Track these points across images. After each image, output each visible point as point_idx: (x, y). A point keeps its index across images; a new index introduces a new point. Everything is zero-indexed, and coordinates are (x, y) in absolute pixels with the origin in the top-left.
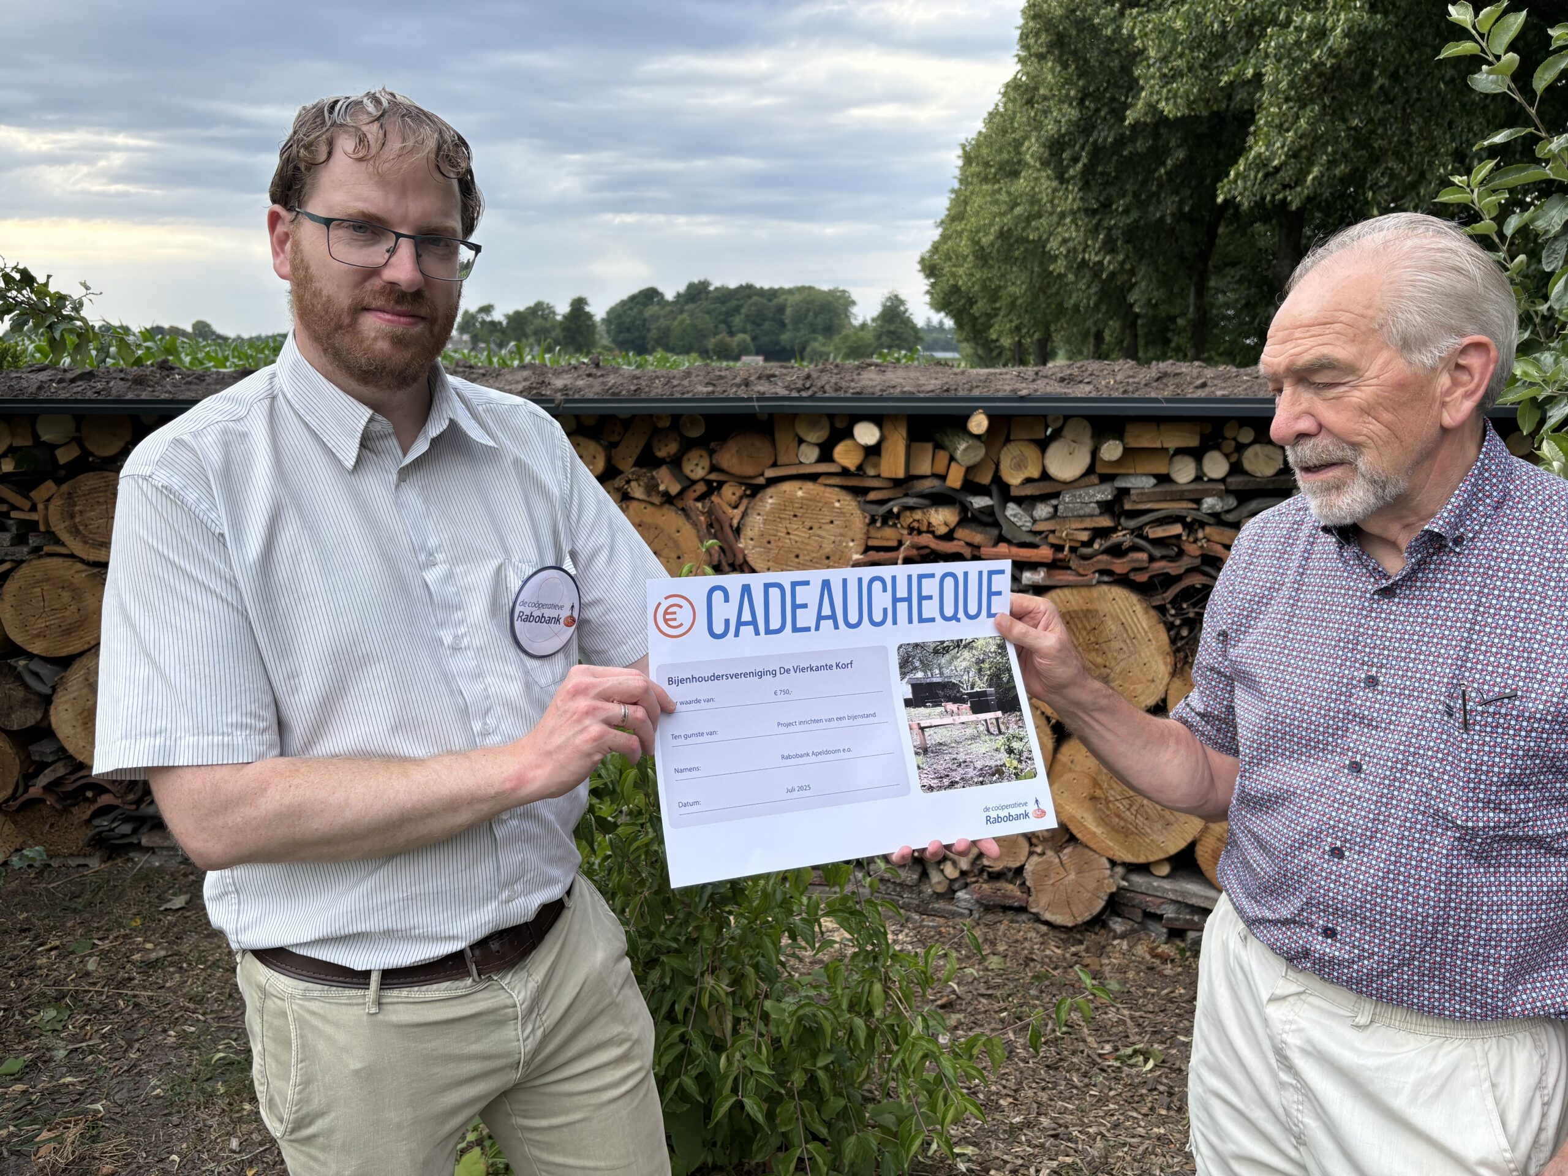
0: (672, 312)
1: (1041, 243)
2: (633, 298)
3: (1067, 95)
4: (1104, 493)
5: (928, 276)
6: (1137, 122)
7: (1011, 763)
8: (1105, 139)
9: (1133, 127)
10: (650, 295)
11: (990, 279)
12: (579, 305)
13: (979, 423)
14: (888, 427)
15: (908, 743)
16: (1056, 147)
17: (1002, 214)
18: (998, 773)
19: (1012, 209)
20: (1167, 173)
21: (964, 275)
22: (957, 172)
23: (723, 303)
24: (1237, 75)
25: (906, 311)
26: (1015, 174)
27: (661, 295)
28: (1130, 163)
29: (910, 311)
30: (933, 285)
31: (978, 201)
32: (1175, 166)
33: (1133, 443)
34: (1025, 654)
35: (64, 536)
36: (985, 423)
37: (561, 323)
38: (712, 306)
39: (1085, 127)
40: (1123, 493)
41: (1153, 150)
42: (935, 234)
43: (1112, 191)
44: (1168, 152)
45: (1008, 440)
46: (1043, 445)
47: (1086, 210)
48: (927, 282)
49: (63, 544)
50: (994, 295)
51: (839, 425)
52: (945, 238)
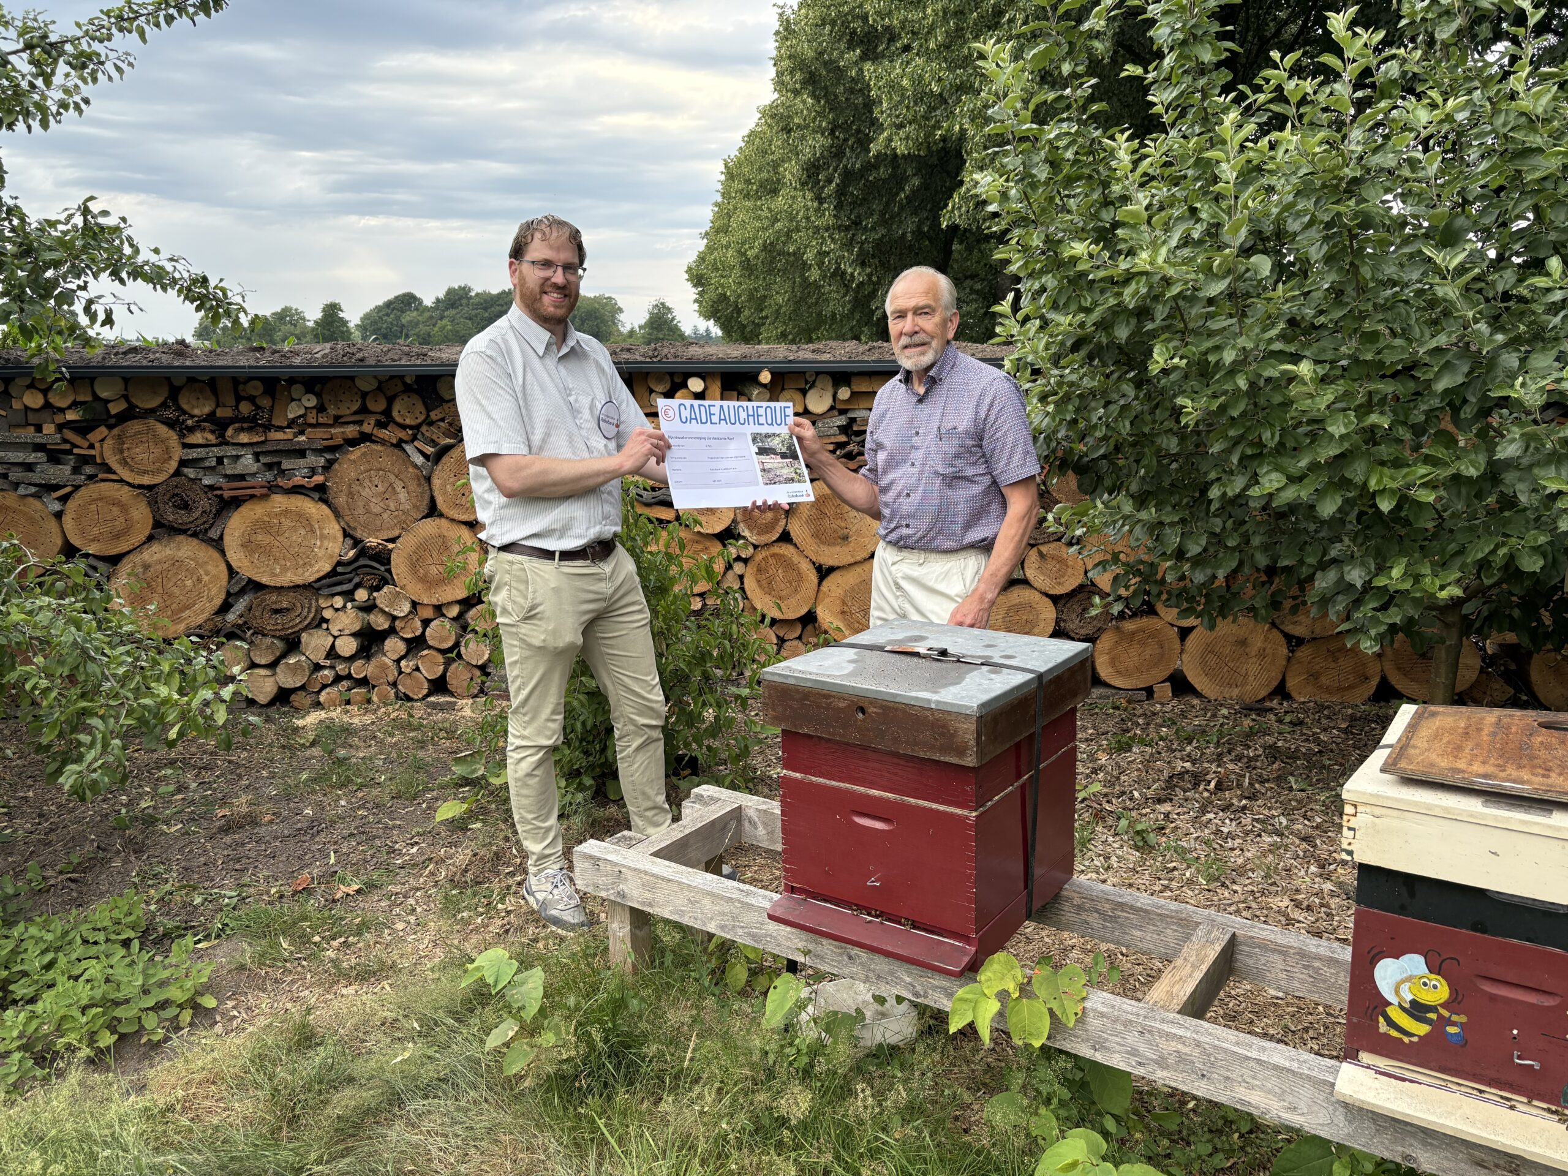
0: (431, 317)
1: (798, 255)
2: (389, 304)
3: (820, 126)
4: (842, 421)
5: (695, 286)
6: (879, 154)
7: (797, 477)
8: (854, 165)
9: (876, 157)
10: (408, 301)
11: (756, 290)
12: (332, 311)
13: (765, 377)
14: (709, 381)
15: (758, 468)
16: (812, 172)
17: (765, 229)
18: (792, 480)
19: (773, 225)
20: (906, 197)
21: (733, 284)
22: (719, 187)
23: (486, 309)
24: (948, 131)
25: (673, 319)
26: (774, 192)
27: (420, 301)
28: (872, 189)
29: (678, 319)
30: (700, 294)
31: (741, 216)
32: (912, 191)
33: (856, 389)
34: (800, 439)
35: (115, 466)
36: (769, 377)
37: (313, 329)
38: (474, 312)
39: (837, 153)
40: (853, 420)
41: (893, 176)
42: (702, 245)
43: (862, 211)
44: (905, 179)
45: (783, 389)
46: (804, 392)
47: (839, 227)
48: (694, 290)
49: (114, 473)
50: (760, 303)
51: (677, 380)
52: (710, 249)
